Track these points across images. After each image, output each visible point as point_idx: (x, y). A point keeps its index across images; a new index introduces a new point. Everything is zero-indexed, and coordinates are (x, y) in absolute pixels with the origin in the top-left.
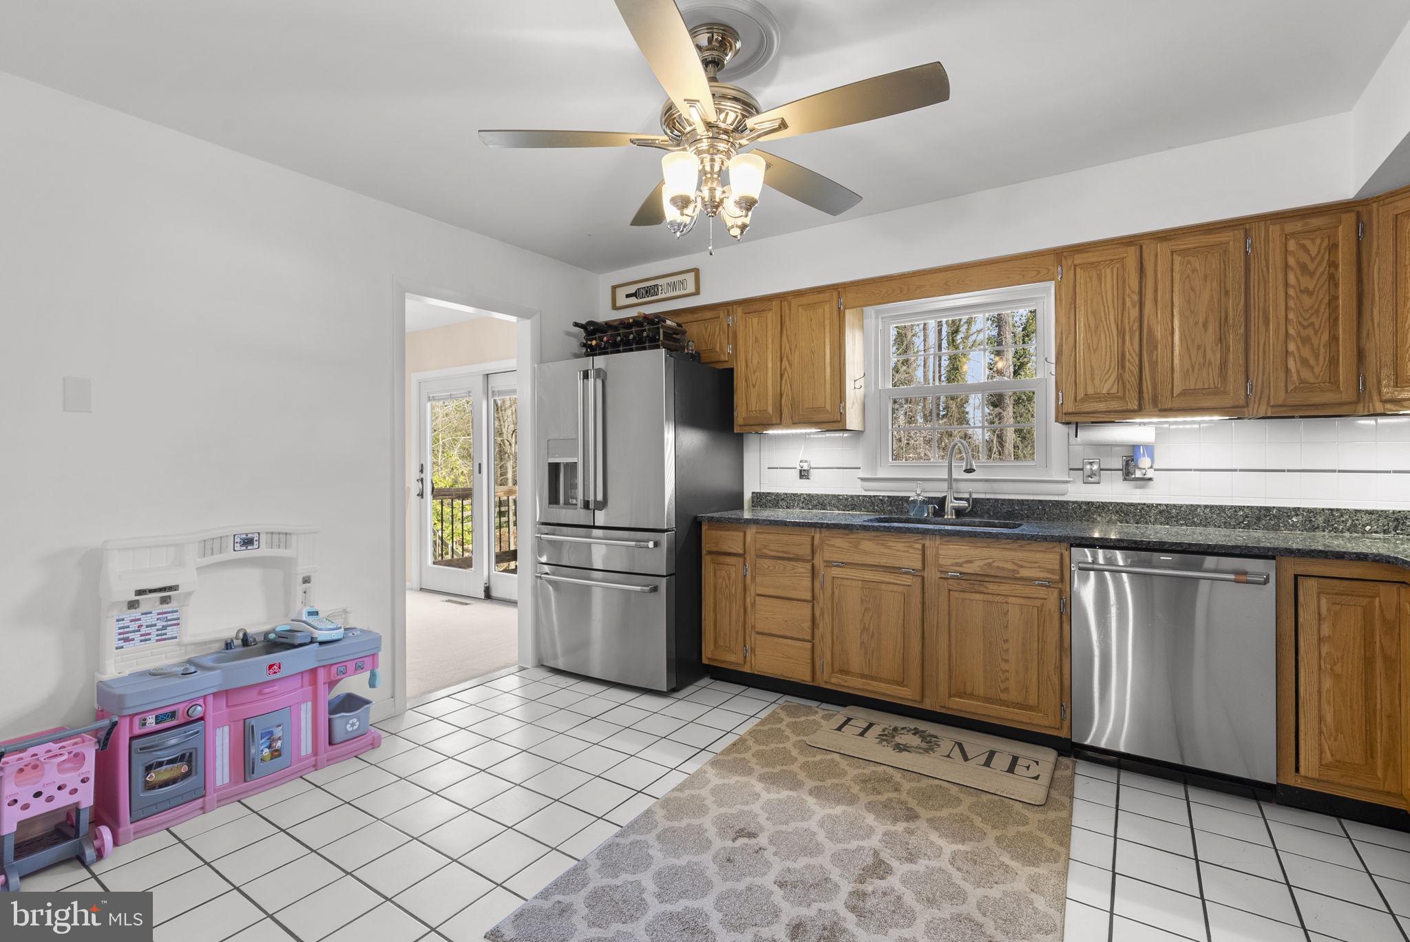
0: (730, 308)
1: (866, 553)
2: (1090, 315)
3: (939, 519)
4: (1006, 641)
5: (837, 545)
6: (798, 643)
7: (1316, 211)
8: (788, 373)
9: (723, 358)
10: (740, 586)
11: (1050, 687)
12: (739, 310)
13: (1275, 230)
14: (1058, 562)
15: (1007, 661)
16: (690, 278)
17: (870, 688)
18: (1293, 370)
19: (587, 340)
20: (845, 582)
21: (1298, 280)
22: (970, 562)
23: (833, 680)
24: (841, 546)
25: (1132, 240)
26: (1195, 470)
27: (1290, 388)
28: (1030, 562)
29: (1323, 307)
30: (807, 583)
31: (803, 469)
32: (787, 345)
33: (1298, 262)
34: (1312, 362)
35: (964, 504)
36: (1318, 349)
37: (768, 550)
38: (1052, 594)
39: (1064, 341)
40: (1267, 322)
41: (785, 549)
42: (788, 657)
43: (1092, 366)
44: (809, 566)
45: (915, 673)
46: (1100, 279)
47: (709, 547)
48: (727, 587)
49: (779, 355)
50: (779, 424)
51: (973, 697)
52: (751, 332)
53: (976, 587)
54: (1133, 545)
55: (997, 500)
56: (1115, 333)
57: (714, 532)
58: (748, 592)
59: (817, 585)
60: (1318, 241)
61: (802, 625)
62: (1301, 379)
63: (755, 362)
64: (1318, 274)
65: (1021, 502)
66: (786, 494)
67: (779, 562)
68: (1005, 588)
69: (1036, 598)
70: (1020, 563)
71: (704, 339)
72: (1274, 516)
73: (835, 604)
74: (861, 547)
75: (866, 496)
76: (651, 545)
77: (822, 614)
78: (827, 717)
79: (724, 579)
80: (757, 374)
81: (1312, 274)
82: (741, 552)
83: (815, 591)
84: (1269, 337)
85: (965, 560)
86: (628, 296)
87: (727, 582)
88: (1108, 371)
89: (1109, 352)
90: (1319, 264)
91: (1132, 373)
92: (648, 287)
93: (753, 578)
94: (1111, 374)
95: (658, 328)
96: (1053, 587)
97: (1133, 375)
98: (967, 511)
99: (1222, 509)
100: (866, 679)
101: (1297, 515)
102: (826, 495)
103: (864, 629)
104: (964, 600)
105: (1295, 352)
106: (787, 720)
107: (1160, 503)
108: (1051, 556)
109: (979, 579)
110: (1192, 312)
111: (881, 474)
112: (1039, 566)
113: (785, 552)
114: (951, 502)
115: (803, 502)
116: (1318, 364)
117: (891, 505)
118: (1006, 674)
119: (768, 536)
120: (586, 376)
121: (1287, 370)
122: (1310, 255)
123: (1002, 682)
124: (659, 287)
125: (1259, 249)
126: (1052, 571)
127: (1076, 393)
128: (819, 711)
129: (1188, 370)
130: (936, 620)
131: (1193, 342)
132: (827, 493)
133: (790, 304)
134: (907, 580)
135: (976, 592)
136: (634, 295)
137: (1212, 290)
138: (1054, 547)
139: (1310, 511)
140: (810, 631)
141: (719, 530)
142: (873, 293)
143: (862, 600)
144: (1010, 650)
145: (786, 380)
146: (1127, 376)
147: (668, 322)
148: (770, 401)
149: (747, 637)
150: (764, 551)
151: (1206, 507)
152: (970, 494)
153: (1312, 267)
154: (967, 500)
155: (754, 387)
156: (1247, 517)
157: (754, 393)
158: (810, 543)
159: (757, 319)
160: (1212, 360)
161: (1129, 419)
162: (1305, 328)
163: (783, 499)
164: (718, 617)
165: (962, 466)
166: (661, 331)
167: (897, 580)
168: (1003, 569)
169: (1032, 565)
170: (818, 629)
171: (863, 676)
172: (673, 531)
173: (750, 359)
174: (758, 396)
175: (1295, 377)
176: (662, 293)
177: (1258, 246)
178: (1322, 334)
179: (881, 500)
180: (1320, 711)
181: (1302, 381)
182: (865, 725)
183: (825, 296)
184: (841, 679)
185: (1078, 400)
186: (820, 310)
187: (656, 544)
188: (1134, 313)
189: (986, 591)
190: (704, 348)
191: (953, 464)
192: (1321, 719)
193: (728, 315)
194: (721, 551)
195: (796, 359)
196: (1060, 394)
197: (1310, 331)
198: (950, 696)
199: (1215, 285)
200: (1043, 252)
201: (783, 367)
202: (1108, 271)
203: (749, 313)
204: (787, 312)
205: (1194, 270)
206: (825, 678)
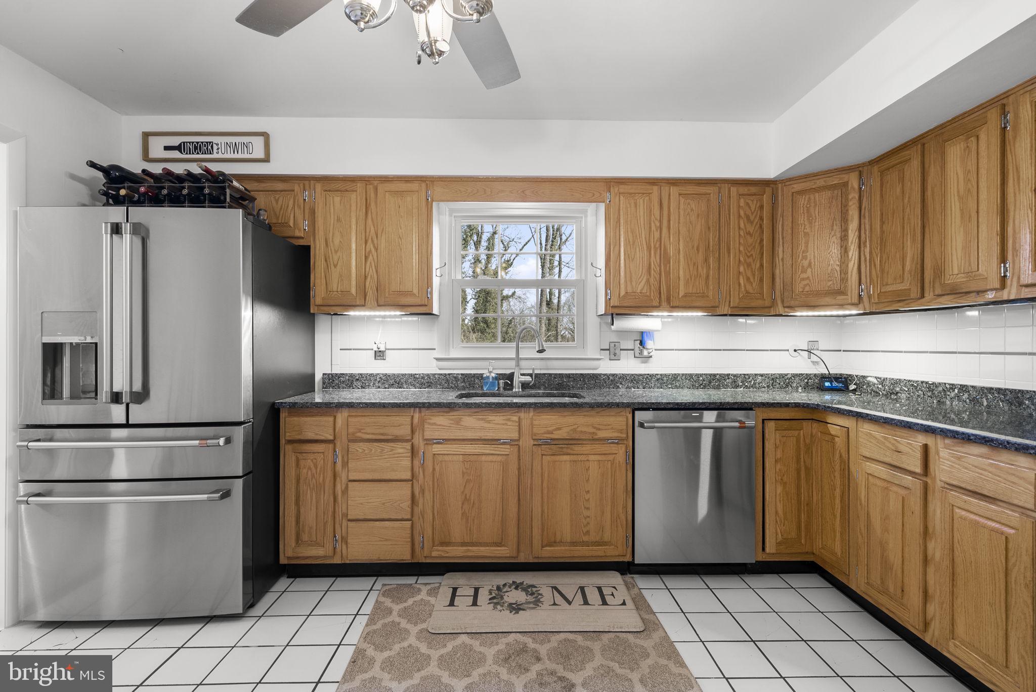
0: (307, 183)
1: (466, 428)
2: (629, 233)
3: (510, 392)
4: (588, 492)
5: (439, 423)
6: (397, 524)
7: (753, 183)
8: (372, 256)
9: (297, 234)
10: (329, 474)
11: (619, 524)
12: (319, 187)
13: (734, 190)
14: (625, 423)
15: (588, 509)
16: (258, 142)
17: (470, 554)
18: (742, 284)
19: (109, 188)
20: (446, 458)
21: (745, 225)
22: (559, 429)
23: (434, 554)
24: (443, 424)
25: (655, 181)
26: (676, 350)
27: (741, 296)
28: (606, 425)
29: (757, 245)
30: (407, 463)
31: (380, 350)
32: (372, 228)
33: (745, 214)
34: (752, 280)
35: (528, 379)
36: (755, 271)
37: (363, 433)
38: (621, 449)
39: (612, 250)
40: (729, 253)
41: (381, 431)
42: (386, 540)
43: (630, 271)
44: (408, 446)
45: (512, 531)
46: (636, 206)
47: (290, 436)
48: (313, 476)
49: (364, 237)
50: (363, 306)
51: (561, 544)
52: (332, 211)
53: (565, 450)
54: (676, 407)
55: (550, 375)
56: (645, 248)
57: (295, 419)
58: (338, 479)
59: (416, 463)
60: (755, 202)
61: (401, 505)
62: (747, 291)
63: (337, 241)
64: (755, 223)
65: (568, 376)
66: (361, 374)
67: (376, 444)
68: (587, 448)
69: (610, 454)
70: (597, 426)
71: (274, 211)
72: (718, 379)
73: (436, 480)
74: (462, 423)
75: (441, 374)
76: (222, 441)
77: (423, 491)
78: (433, 592)
79: (310, 468)
80: (339, 254)
81: (752, 223)
82: (331, 438)
83: (415, 470)
84: (730, 261)
85: (555, 427)
86: (167, 148)
87: (314, 471)
88: (641, 276)
89: (641, 262)
90: (755, 217)
91: (655, 278)
92: (198, 143)
93: (345, 464)
94: (643, 279)
95: (224, 188)
96: (621, 444)
97: (656, 281)
98: (531, 384)
99: (691, 375)
100: (467, 546)
101: (729, 378)
102: (403, 375)
103: (466, 500)
104: (555, 462)
105: (743, 272)
106: (396, 608)
107: (658, 373)
108: (620, 419)
109: (565, 442)
110: (691, 239)
111: (454, 354)
112: (612, 428)
113: (382, 434)
114: (519, 378)
115: (379, 382)
116: (754, 281)
117: (464, 381)
118: (588, 519)
119: (363, 420)
120: (116, 229)
121: (739, 284)
122: (751, 210)
123: (585, 527)
124: (214, 145)
125: (725, 202)
126: (621, 431)
127: (619, 291)
128: (422, 587)
129: (688, 279)
130: (529, 482)
131: (691, 259)
132: (404, 373)
133: (376, 189)
134: (505, 450)
135: (564, 454)
136: (178, 148)
137: (701, 225)
138: (621, 412)
139: (735, 376)
140: (409, 510)
141: (303, 416)
142: (460, 190)
143: (463, 473)
144: (591, 499)
145: (371, 263)
146: (652, 280)
147: (235, 183)
148: (354, 283)
149: (337, 526)
150: (359, 434)
151: (683, 375)
152: (533, 370)
153: (752, 218)
154: (531, 375)
155: (335, 266)
156: (704, 381)
157: (335, 273)
158: (410, 423)
159: (339, 198)
160: (702, 274)
161: (651, 312)
162: (748, 257)
163: (358, 380)
164: (302, 510)
165: (535, 348)
166: (228, 191)
167: (496, 451)
168: (585, 432)
169: (607, 427)
170: (418, 506)
171: (463, 544)
172: (250, 422)
173: (331, 240)
174: (341, 276)
175: (743, 289)
176: (218, 153)
177: (725, 200)
178: (756, 262)
179: (455, 378)
180: (776, 508)
181: (747, 292)
182: (472, 592)
183: (415, 186)
184: (442, 551)
185: (621, 297)
186: (409, 199)
187: (228, 441)
188: (657, 235)
189: (572, 452)
190: (274, 221)
191: (520, 346)
192: (777, 512)
193: (304, 190)
194: (306, 438)
195: (383, 245)
196: (609, 291)
197: (750, 260)
198: (543, 547)
199: (703, 221)
200: (598, 179)
201: (367, 250)
202: (641, 201)
203: (330, 191)
204: (373, 195)
205: (692, 210)
206: (426, 553)
